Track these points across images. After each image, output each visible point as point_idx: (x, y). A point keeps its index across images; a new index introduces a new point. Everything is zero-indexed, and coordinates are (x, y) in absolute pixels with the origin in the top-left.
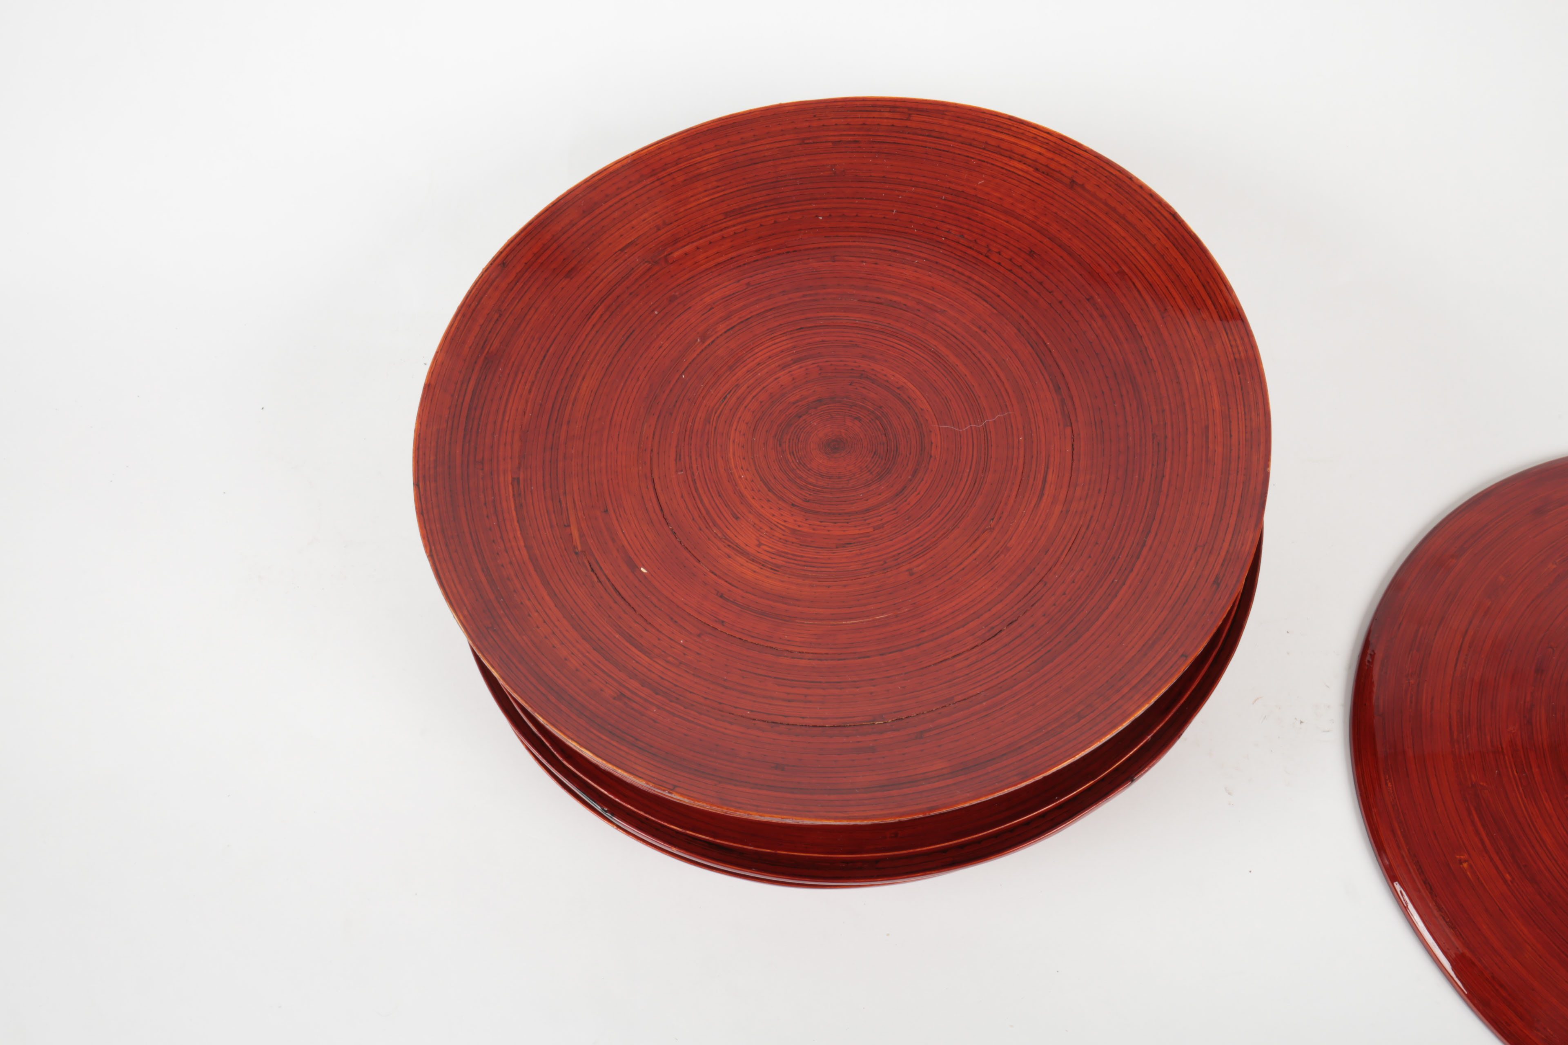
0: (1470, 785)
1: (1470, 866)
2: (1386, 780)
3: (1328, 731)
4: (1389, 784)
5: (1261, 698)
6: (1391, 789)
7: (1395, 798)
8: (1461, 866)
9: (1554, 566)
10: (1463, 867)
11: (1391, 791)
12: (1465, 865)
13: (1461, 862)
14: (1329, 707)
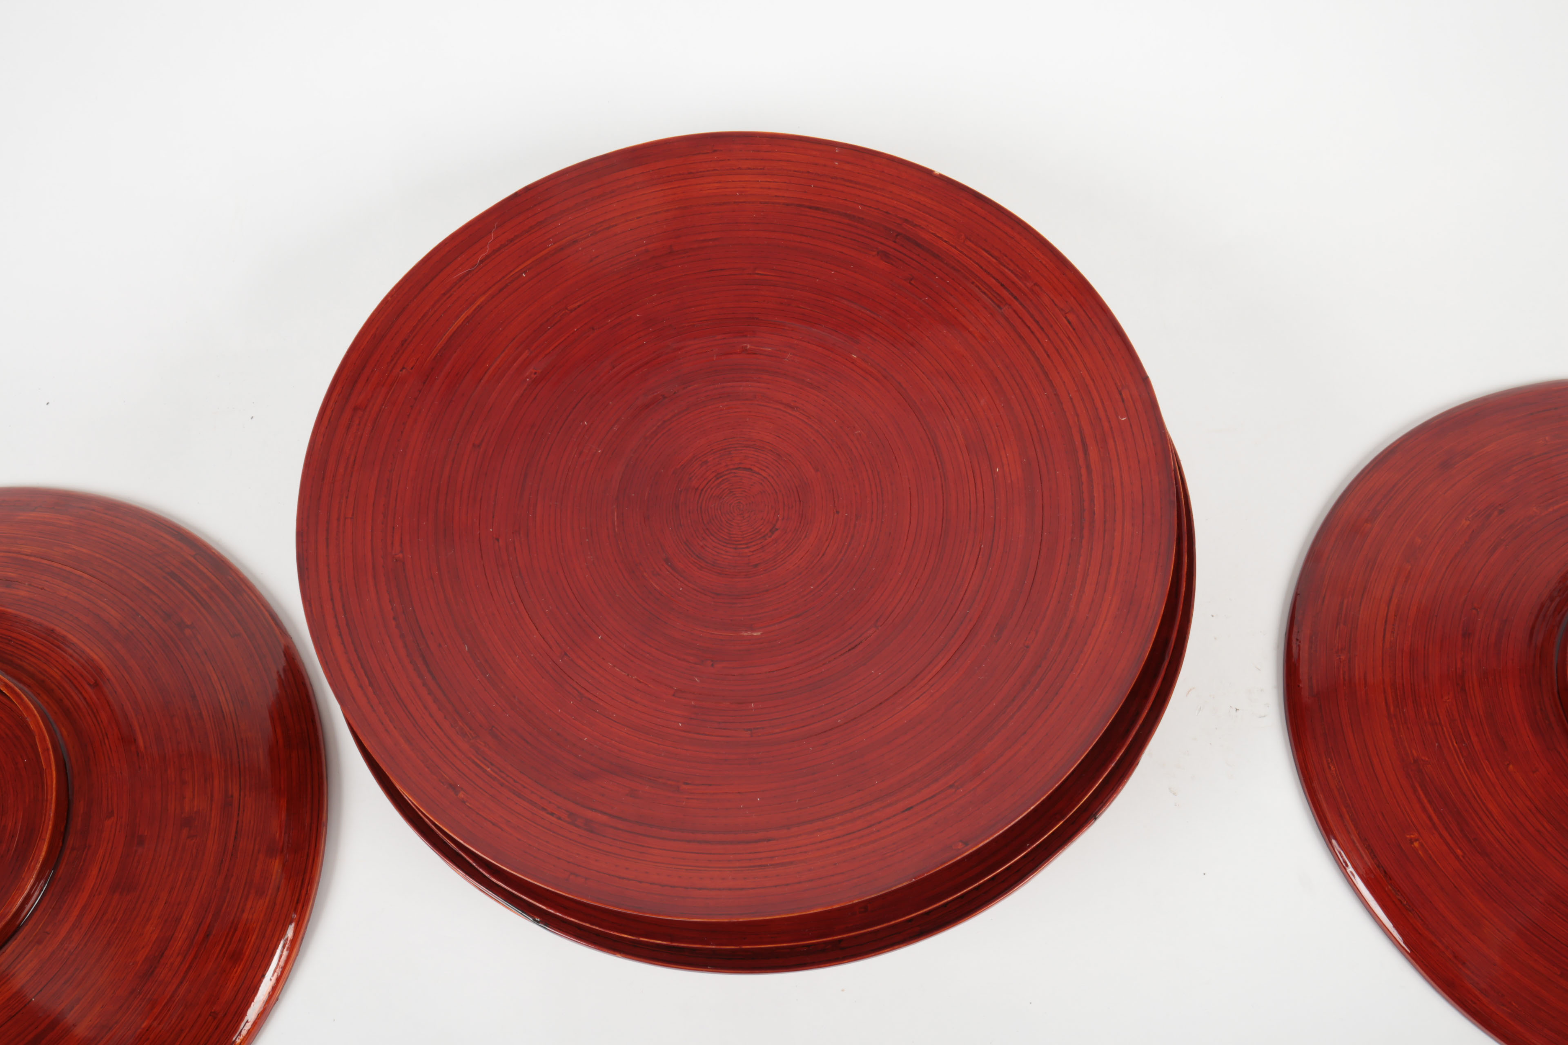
0: (1412, 761)
1: (1421, 845)
2: (1328, 763)
3: (1265, 716)
4: (1332, 767)
5: (1194, 688)
6: (1334, 772)
7: (1339, 782)
8: (1413, 845)
9: (1468, 522)
10: (1414, 846)
11: (1335, 775)
12: (1416, 844)
13: (1411, 841)
14: (1262, 690)
